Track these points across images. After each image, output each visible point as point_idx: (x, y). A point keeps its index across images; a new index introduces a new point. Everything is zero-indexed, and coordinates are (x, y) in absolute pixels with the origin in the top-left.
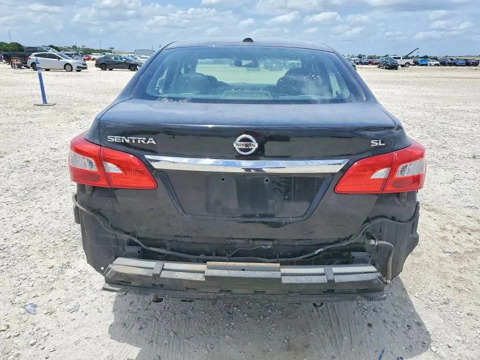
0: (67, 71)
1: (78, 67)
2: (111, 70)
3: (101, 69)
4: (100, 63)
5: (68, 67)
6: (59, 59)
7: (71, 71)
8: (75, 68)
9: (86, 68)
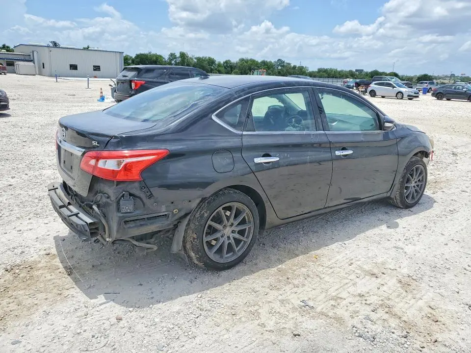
0: (398, 99)
1: (409, 96)
2: (448, 100)
3: (436, 99)
4: (438, 92)
5: (400, 95)
6: (394, 87)
7: (402, 99)
8: (405, 96)
9: (418, 97)
